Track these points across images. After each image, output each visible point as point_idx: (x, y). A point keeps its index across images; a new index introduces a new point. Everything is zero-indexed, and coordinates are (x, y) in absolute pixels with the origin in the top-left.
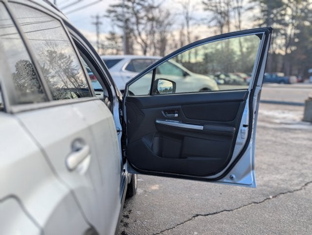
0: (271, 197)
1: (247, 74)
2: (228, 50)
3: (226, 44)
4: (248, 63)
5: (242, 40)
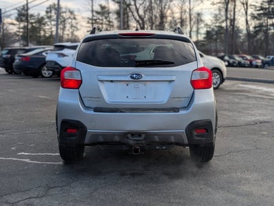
0: (258, 123)
1: (253, 57)
2: (233, 29)
3: (231, 22)
4: (255, 44)
5: (249, 18)
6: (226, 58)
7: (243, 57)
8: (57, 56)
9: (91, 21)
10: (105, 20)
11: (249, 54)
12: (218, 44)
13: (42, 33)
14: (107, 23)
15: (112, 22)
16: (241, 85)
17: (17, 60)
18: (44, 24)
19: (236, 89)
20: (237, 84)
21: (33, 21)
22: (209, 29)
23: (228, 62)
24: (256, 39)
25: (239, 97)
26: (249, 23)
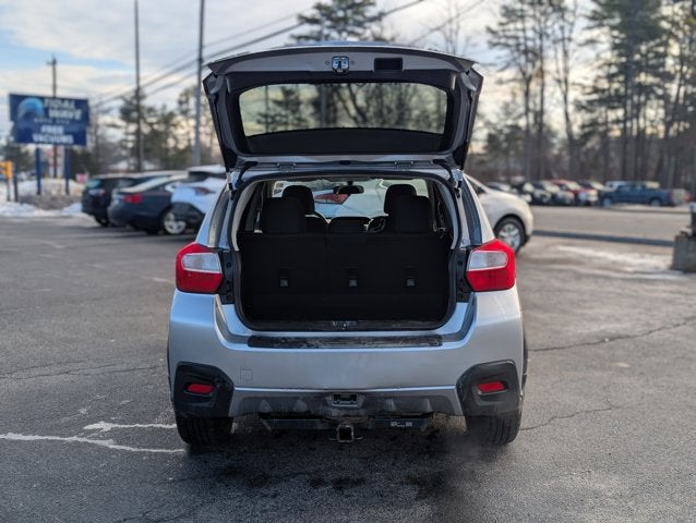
0: (607, 340)
1: (580, 184)
2: (540, 130)
3: (535, 118)
4: (583, 158)
5: (571, 108)
6: (528, 187)
7: (560, 186)
8: (192, 193)
9: (263, 120)
10: (291, 117)
11: (572, 179)
12: (512, 160)
13: (171, 143)
14: (296, 122)
15: (305, 120)
16: (562, 248)
17: (116, 201)
18: (175, 126)
19: (553, 256)
20: (553, 245)
21: (154, 120)
22: (493, 132)
23: (532, 195)
24: (584, 149)
25: (562, 275)
26: (572, 118)
